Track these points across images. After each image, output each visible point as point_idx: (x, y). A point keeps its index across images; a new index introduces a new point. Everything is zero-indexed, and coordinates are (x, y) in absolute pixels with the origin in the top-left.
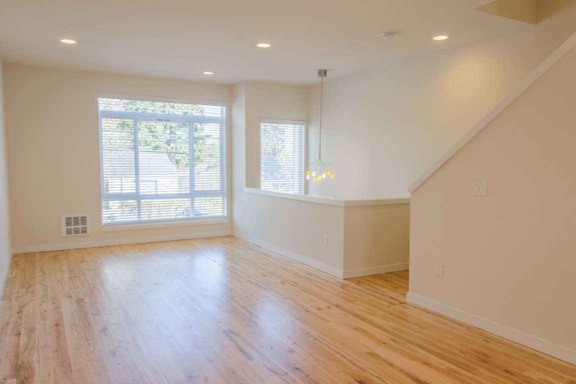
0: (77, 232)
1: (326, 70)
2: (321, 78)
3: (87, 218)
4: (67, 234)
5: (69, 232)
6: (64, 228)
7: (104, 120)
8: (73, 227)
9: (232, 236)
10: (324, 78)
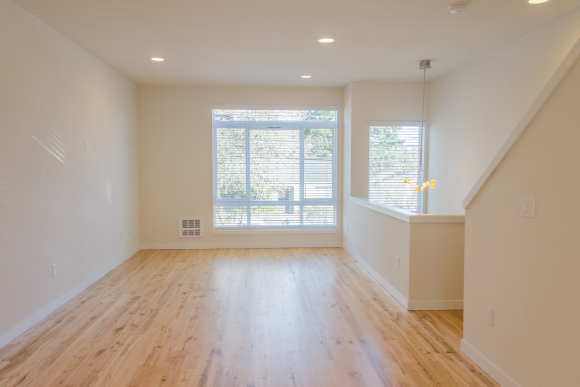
0: (191, 233)
1: (430, 61)
2: (424, 70)
3: (201, 222)
4: (183, 235)
5: (185, 233)
6: (181, 229)
7: (219, 131)
8: (188, 229)
9: (342, 248)
10: (428, 70)
